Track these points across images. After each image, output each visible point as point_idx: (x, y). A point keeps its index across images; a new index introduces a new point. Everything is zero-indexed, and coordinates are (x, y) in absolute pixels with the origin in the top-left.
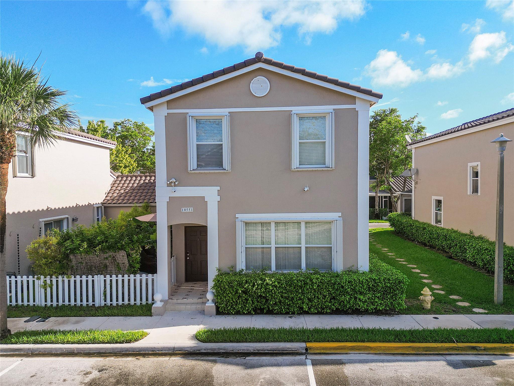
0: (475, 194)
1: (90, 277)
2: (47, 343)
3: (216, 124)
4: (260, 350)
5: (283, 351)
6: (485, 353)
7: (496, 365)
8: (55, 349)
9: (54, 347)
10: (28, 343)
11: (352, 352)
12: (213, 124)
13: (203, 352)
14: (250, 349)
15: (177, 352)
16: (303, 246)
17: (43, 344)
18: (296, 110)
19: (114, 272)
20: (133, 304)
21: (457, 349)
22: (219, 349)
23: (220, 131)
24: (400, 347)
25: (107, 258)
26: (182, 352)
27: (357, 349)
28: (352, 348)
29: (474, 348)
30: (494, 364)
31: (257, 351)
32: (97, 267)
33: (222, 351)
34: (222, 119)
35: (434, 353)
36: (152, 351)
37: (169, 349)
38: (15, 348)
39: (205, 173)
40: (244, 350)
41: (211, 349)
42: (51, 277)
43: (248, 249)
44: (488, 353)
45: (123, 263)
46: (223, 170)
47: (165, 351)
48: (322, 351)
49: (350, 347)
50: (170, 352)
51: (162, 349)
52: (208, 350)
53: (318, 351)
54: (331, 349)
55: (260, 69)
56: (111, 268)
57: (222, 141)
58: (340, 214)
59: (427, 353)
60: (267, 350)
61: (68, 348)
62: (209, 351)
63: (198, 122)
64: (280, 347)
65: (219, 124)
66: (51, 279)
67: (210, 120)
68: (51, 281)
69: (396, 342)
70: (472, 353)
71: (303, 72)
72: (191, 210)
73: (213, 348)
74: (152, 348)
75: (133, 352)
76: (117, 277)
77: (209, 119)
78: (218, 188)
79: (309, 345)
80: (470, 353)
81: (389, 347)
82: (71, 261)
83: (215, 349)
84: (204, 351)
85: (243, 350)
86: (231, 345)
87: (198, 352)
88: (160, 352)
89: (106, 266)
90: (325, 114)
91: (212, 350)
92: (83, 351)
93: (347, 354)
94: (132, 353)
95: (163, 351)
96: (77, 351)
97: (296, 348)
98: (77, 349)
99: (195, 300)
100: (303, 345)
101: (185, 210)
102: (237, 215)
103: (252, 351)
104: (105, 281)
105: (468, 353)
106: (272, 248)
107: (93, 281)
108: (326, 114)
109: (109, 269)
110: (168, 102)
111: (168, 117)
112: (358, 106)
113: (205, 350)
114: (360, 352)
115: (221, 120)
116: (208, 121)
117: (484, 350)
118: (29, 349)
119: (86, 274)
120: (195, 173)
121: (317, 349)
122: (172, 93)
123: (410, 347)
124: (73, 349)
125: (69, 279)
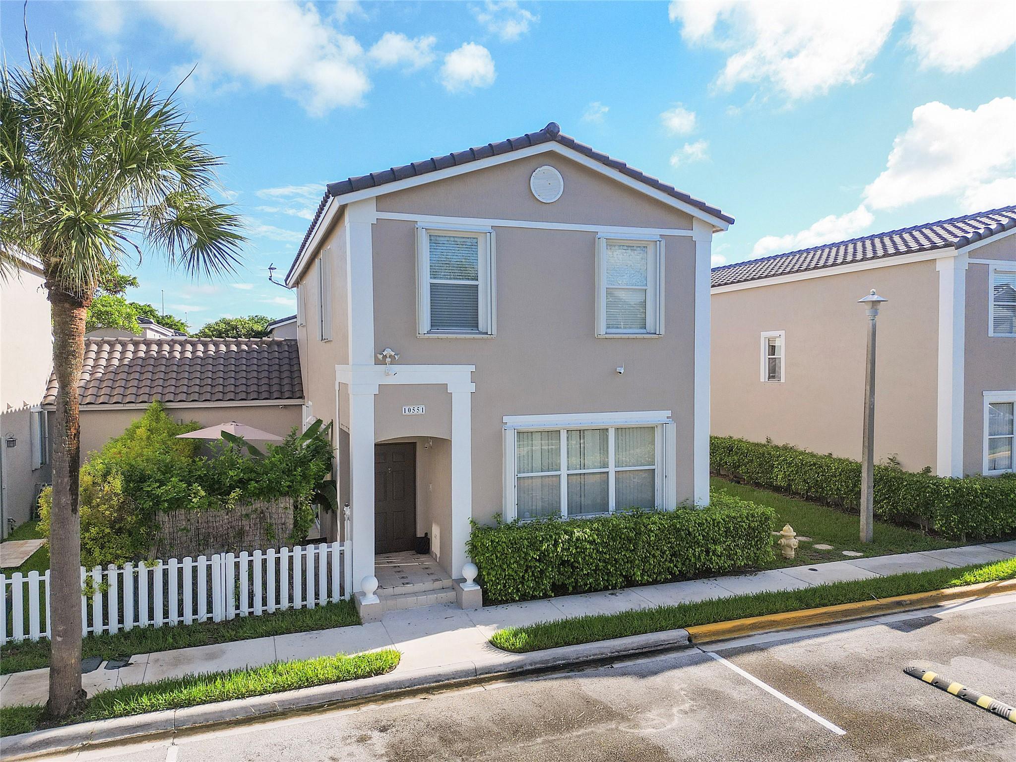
0: (772, 381)
1: (202, 559)
2: (204, 702)
3: (467, 246)
4: (621, 651)
5: (657, 646)
6: (912, 608)
7: (941, 619)
8: (231, 711)
9: (226, 709)
10: (154, 708)
11: (753, 633)
12: (461, 246)
13: (529, 670)
14: (606, 651)
15: (482, 676)
16: (612, 470)
17: (194, 705)
18: (604, 231)
19: (257, 544)
20: (301, 607)
21: (880, 608)
22: (555, 659)
23: (474, 261)
24: (813, 615)
25: (247, 515)
26: (492, 675)
27: (759, 628)
28: (754, 627)
29: (899, 604)
30: (938, 620)
31: (617, 653)
32: (222, 536)
33: (560, 662)
34: (477, 238)
35: (856, 617)
36: (436, 682)
37: (467, 673)
38: (131, 724)
39: (447, 339)
40: (596, 655)
41: (541, 662)
42: (105, 568)
43: (522, 481)
44: (915, 608)
45: (282, 524)
46: (476, 334)
47: (460, 677)
48: (713, 638)
49: (750, 625)
50: (470, 678)
51: (453, 676)
52: (536, 663)
53: (707, 639)
54: (724, 632)
55: (551, 154)
56: (254, 536)
57: (477, 280)
58: (669, 413)
59: (847, 619)
60: (633, 650)
61: (260, 704)
62: (538, 666)
63: (434, 240)
64: (651, 641)
65: (473, 247)
66: (106, 572)
67: (456, 239)
68: (105, 577)
69: (803, 609)
70: (899, 610)
71: (621, 167)
72: (420, 409)
73: (545, 659)
74: (434, 676)
75: (400, 688)
76: (264, 553)
77: (454, 237)
78: (473, 368)
79: (693, 630)
80: (896, 611)
81: (800, 617)
82: (158, 528)
83: (547, 661)
84: (530, 667)
85: (594, 655)
86: (572, 649)
87: (519, 670)
88: (452, 681)
89: (241, 533)
90: (646, 243)
91: (543, 664)
92: (293, 705)
93: (749, 636)
94: (400, 692)
95: (456, 679)
96: (282, 707)
97: (673, 640)
98: (282, 702)
99: (428, 585)
100: (683, 632)
101: (409, 410)
102: (505, 419)
103: (609, 654)
104: (237, 565)
105: (894, 611)
106: (562, 477)
107: (209, 568)
108: (648, 242)
109: (247, 539)
110: (378, 198)
111: (378, 228)
112: (696, 233)
113: (531, 664)
114: (767, 631)
115: (475, 240)
116: (452, 239)
117: (910, 604)
118: (167, 721)
119: (193, 555)
120: (428, 339)
121: (706, 635)
122: (395, 180)
123: (825, 613)
124: (273, 705)
125: (151, 569)
